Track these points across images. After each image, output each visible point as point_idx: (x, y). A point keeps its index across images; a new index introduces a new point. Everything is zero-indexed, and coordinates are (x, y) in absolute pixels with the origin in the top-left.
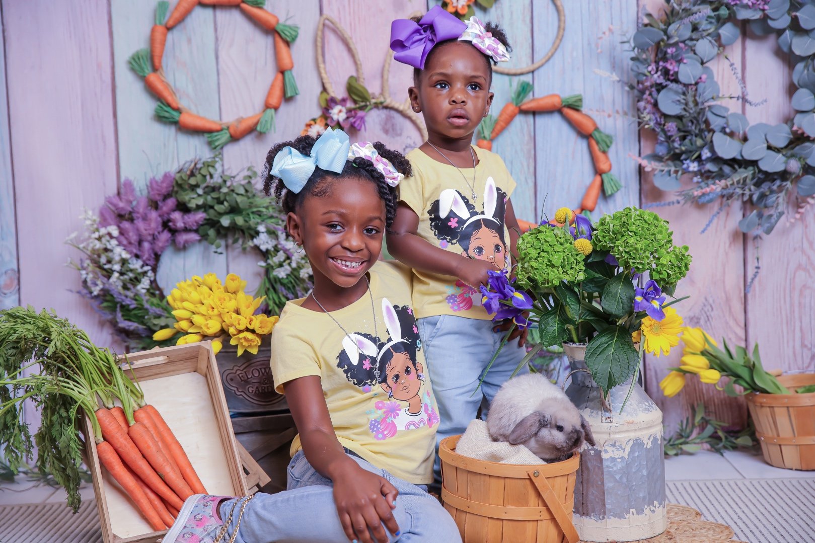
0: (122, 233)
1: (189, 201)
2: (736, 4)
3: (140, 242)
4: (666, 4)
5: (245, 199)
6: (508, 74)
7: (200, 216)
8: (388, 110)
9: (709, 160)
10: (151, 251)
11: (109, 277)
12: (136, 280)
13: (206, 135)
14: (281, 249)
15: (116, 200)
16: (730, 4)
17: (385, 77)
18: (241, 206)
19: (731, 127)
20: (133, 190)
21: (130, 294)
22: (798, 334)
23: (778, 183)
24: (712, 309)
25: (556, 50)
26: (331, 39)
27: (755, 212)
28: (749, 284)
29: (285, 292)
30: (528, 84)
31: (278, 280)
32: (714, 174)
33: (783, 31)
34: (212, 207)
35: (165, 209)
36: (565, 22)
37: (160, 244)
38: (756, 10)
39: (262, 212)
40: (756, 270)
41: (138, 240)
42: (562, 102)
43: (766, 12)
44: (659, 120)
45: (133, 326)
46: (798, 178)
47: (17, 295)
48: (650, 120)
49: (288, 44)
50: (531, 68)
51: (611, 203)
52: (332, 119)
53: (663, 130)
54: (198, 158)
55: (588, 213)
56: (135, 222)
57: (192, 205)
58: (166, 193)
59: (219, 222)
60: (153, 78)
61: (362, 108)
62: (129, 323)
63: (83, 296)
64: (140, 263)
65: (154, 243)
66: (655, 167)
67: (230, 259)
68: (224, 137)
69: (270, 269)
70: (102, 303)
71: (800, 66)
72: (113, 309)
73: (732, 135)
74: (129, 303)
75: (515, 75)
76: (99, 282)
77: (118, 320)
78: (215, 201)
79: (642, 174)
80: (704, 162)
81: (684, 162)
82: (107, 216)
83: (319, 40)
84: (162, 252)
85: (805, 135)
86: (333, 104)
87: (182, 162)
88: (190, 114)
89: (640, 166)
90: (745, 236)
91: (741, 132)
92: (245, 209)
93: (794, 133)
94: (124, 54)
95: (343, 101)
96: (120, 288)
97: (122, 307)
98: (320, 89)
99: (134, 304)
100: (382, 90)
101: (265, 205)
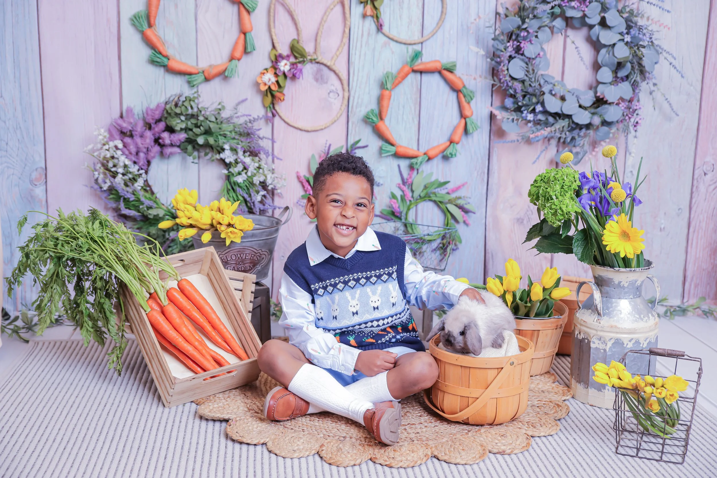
0: (125, 146)
1: (176, 125)
2: (566, 6)
3: (137, 154)
4: (520, 2)
5: (216, 125)
6: (405, 44)
7: (183, 136)
8: (319, 64)
9: (540, 112)
10: (145, 159)
11: (114, 177)
12: (134, 180)
13: (187, 77)
14: (240, 162)
15: (120, 122)
16: (562, 5)
17: (318, 41)
18: (213, 130)
19: (555, 90)
20: (133, 115)
21: (130, 190)
23: (584, 130)
25: (439, 28)
26: (281, 11)
27: (567, 149)
29: (241, 192)
30: (418, 52)
31: (236, 183)
33: (594, 26)
34: (191, 130)
35: (156, 129)
36: (446, 9)
37: (152, 155)
38: (579, 11)
39: (227, 135)
41: (136, 151)
42: (442, 66)
43: (586, 12)
45: (132, 213)
46: (597, 128)
47: (45, 186)
49: (249, 12)
50: (421, 40)
51: (470, 138)
52: (280, 69)
54: (181, 93)
55: (455, 145)
56: (135, 138)
57: (178, 128)
58: (158, 118)
59: (196, 140)
60: (149, 33)
61: (300, 62)
62: (129, 211)
63: (95, 190)
64: (137, 167)
65: (148, 154)
66: (503, 116)
67: (201, 166)
68: (201, 78)
69: (231, 177)
70: (109, 195)
71: (603, 51)
72: (117, 200)
73: (554, 95)
74: (129, 196)
75: (410, 44)
76: (108, 181)
77: (121, 209)
78: (194, 125)
80: (537, 114)
81: (524, 113)
82: (114, 133)
83: (272, 11)
84: (152, 160)
85: (605, 99)
86: (280, 59)
87: (168, 96)
88: (177, 61)
89: (491, 112)
90: (557, 164)
91: (562, 94)
92: (216, 133)
93: (597, 97)
94: (127, 14)
95: (288, 56)
96: (123, 185)
97: (124, 199)
98: (270, 47)
99: (132, 197)
100: (315, 50)
101: (230, 130)
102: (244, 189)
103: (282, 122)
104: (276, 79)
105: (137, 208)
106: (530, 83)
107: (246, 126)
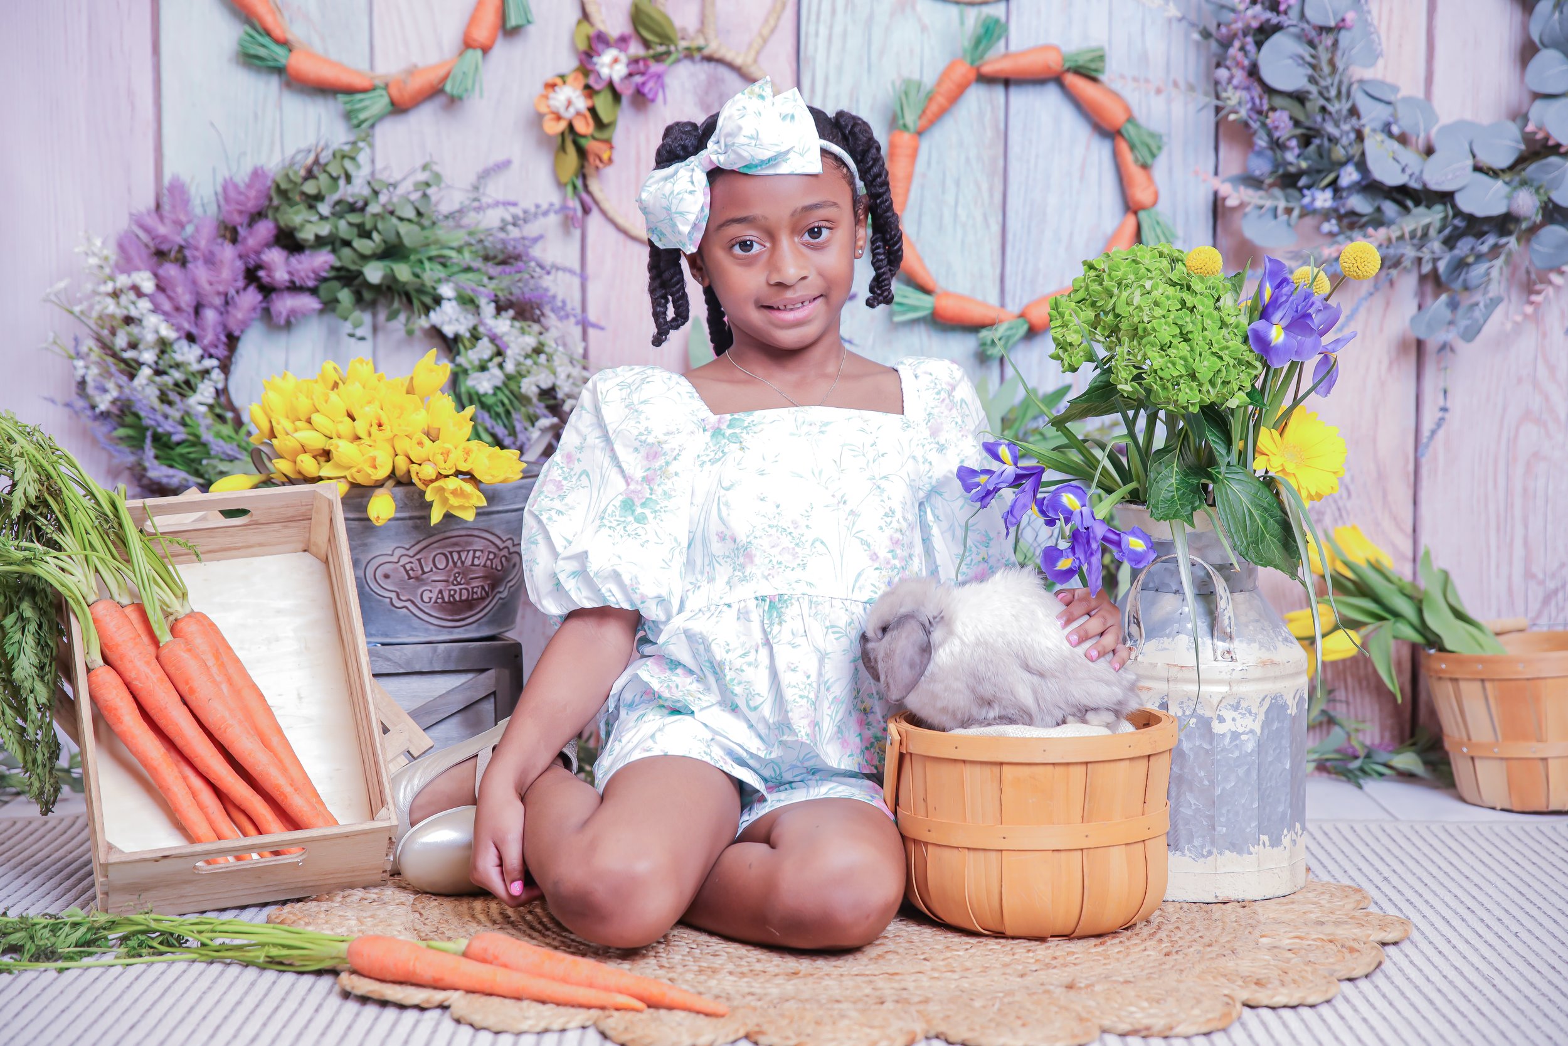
0: (160, 288)
1: (302, 226)
3: (198, 309)
5: (416, 229)
6: (957, 3)
7: (323, 259)
8: (712, 65)
9: (1356, 188)
10: (219, 329)
11: (132, 377)
12: (187, 386)
13: (341, 98)
14: (485, 336)
15: (152, 221)
18: (407, 242)
19: (1402, 123)
20: (186, 202)
21: (175, 413)
22: (1519, 551)
23: (1491, 240)
24: (1349, 495)
27: (1444, 297)
28: (1425, 440)
30: (997, 21)
31: (475, 397)
32: (1364, 220)
34: (347, 243)
35: (251, 242)
37: (240, 315)
39: (450, 258)
40: (1440, 414)
41: (194, 304)
42: (1064, 60)
44: (1257, 101)
45: (176, 476)
46: (1534, 229)
48: (1240, 103)
52: (598, 75)
53: (1264, 125)
54: (322, 143)
56: (190, 266)
57: (307, 234)
58: (254, 210)
59: (360, 273)
61: (658, 58)
62: (171, 472)
63: (76, 414)
64: (197, 351)
65: (227, 312)
66: (1246, 199)
67: (381, 353)
68: (378, 103)
69: (461, 376)
70: (115, 429)
71: (1544, 6)
72: (136, 443)
73: (1403, 139)
74: (171, 429)
75: (971, 4)
76: (110, 385)
77: (147, 464)
78: (355, 231)
79: (1220, 209)
80: (1345, 194)
81: (1306, 192)
82: (133, 252)
84: (242, 331)
86: (600, 47)
87: (290, 151)
88: (311, 55)
89: (1216, 194)
90: (1420, 348)
91: (1422, 135)
92: (414, 251)
93: (1528, 139)
95: (623, 41)
96: (154, 400)
97: (157, 439)
98: (575, 15)
99: (180, 434)
100: (703, 22)
101: (455, 244)
102: (498, 415)
103: (610, 230)
104: (589, 103)
105: (195, 465)
106: (1322, 102)
107: (502, 235)
